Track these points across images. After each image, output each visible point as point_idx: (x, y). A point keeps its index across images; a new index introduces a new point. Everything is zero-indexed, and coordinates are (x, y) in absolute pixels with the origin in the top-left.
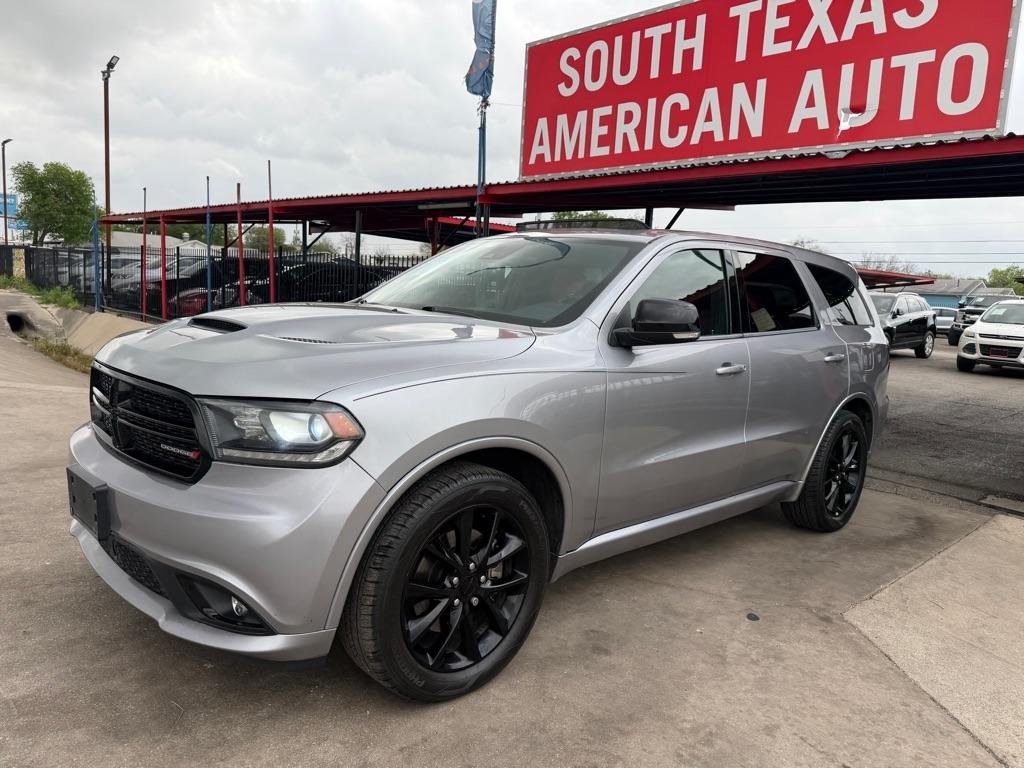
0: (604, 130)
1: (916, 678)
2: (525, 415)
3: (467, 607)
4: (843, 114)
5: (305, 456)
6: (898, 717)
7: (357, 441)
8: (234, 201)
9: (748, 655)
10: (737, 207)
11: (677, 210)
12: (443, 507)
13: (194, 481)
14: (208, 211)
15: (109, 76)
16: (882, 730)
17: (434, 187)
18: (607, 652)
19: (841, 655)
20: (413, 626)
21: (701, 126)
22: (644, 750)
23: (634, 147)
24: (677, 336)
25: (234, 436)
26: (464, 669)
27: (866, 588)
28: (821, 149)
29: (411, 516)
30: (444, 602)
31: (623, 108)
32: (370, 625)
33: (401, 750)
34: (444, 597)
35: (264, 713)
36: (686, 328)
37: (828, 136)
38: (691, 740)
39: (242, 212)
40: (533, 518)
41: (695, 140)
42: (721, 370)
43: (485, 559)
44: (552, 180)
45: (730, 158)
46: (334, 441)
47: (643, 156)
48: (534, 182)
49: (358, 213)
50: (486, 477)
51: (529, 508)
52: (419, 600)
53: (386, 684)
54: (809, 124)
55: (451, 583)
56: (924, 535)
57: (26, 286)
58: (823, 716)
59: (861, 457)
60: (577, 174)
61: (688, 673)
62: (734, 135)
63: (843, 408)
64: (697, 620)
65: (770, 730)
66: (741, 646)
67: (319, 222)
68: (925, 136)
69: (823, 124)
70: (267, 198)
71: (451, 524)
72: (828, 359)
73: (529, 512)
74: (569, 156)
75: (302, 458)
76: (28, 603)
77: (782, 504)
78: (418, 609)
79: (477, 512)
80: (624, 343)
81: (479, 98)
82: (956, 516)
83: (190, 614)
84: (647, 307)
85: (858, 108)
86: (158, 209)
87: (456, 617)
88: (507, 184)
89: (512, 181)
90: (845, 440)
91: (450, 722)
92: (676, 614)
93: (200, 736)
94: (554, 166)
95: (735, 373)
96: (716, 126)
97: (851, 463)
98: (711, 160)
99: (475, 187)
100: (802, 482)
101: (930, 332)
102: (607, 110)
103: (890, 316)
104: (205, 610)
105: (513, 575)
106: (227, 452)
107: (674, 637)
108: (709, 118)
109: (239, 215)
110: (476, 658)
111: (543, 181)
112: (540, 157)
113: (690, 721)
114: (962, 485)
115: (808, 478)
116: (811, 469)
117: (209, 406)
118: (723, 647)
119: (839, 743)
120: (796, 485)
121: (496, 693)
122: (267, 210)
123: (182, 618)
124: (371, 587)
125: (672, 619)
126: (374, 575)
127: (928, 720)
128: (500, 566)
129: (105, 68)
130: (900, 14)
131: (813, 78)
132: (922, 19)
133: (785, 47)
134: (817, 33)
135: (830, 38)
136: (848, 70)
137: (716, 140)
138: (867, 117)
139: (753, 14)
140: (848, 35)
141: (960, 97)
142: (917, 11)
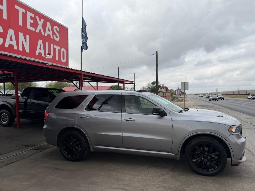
41: (7, 45)
69: (43, 55)
96: (14, 43)
130: (55, 36)
131: (40, 42)
132: (58, 39)
133: (33, 29)
134: (40, 30)
135: (43, 33)
136: (47, 44)
137: (15, 49)
138: (50, 57)
139: (23, 13)
140: (46, 35)
141: (64, 59)
142: (57, 37)
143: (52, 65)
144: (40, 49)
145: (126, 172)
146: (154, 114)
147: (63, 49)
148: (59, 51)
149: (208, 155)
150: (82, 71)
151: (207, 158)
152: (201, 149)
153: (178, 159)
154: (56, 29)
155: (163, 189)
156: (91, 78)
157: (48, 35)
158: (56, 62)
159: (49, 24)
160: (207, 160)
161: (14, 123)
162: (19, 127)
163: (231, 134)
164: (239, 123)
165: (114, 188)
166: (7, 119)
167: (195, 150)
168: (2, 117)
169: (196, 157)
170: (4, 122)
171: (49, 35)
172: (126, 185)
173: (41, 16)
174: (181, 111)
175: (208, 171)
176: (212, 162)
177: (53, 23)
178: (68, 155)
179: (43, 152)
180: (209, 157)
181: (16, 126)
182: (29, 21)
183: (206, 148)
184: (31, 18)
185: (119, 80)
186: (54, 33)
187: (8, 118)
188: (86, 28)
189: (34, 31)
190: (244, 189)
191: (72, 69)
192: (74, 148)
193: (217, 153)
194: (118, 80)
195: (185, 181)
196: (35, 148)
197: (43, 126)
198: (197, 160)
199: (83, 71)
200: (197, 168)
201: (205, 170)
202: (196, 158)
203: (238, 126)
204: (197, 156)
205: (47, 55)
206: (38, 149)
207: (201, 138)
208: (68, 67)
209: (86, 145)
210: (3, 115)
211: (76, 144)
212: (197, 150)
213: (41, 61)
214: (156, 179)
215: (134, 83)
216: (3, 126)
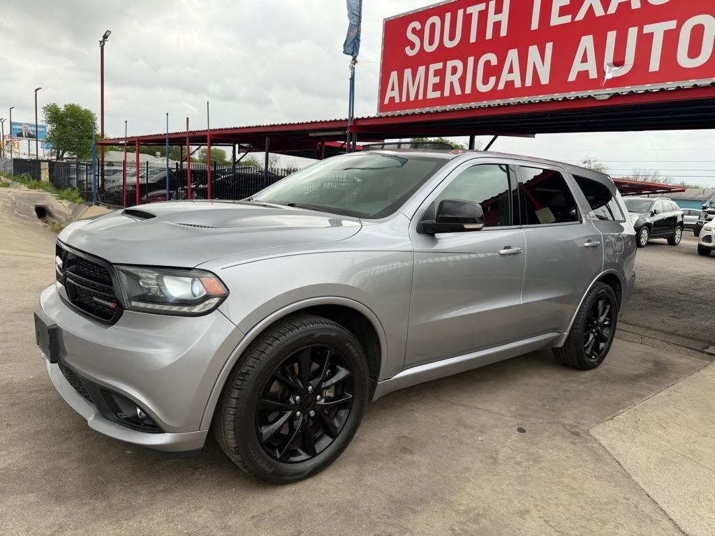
0: (437, 80)
1: (637, 479)
2: (354, 282)
3: (306, 416)
4: (608, 68)
5: (186, 308)
6: (620, 507)
7: (223, 298)
8: (185, 130)
9: (514, 458)
10: (537, 135)
11: (493, 137)
12: (287, 346)
13: (113, 323)
14: (167, 137)
15: (104, 44)
16: (607, 517)
17: (319, 120)
18: (411, 452)
19: (585, 461)
20: (266, 431)
21: (505, 76)
22: (428, 525)
23: (458, 91)
24: (467, 226)
25: (140, 292)
26: (302, 461)
27: (608, 411)
28: (591, 93)
29: (264, 352)
30: (289, 414)
31: (450, 64)
32: (232, 428)
33: (253, 517)
34: (290, 410)
35: (161, 487)
36: (473, 221)
37: (596, 84)
38: (463, 519)
39: (190, 138)
40: (356, 355)
41: (501, 86)
42: (503, 252)
43: (320, 384)
44: (400, 115)
45: (525, 99)
46: (207, 297)
47: (464, 98)
48: (387, 117)
49: (267, 138)
50: (321, 325)
51: (354, 349)
52: (271, 412)
53: (245, 470)
54: (583, 75)
55: (295, 400)
56: (659, 374)
57: (49, 188)
58: (563, 505)
59: (612, 316)
60: (417, 111)
61: (468, 469)
62: (529, 83)
63: (599, 280)
64: (480, 431)
65: (523, 514)
66: (510, 451)
67: (245, 145)
68: (668, 83)
69: (593, 74)
70: (206, 128)
71: (296, 358)
72: (587, 244)
73: (353, 351)
74: (412, 98)
75: (185, 309)
76: (13, 404)
77: (553, 349)
78: (271, 418)
79: (314, 350)
80: (428, 231)
81: (350, 58)
82: (684, 361)
83: (108, 416)
84: (446, 206)
85: (618, 63)
86: (135, 135)
87: (298, 424)
88: (369, 118)
89: (372, 116)
90: (601, 303)
91: (290, 499)
92: (466, 426)
93: (114, 501)
94: (401, 106)
95: (514, 254)
96: (516, 77)
97: (605, 321)
98: (512, 101)
99: (346, 120)
100: (566, 333)
101: (679, 227)
102: (439, 66)
103: (649, 215)
104: (119, 414)
105: (343, 395)
106: (134, 304)
107: (461, 443)
108: (511, 71)
109: (188, 140)
110: (313, 454)
111: (393, 116)
112: (392, 99)
113: (464, 505)
114: (691, 338)
115: (570, 331)
116: (573, 323)
117: (123, 271)
118: (496, 451)
119: (572, 525)
120: (563, 335)
121: (326, 480)
122: (206, 136)
123: (104, 419)
124: (233, 402)
125: (463, 430)
126: (236, 393)
127: (642, 511)
128: (333, 389)
129: (102, 39)
131: (586, 42)
135: (599, 12)
136: (612, 35)
137: (516, 86)
138: (625, 69)
140: (612, 10)
141: (694, 55)
144: (584, 60)
147: (695, 21)
157: (620, 4)
182: (558, 5)
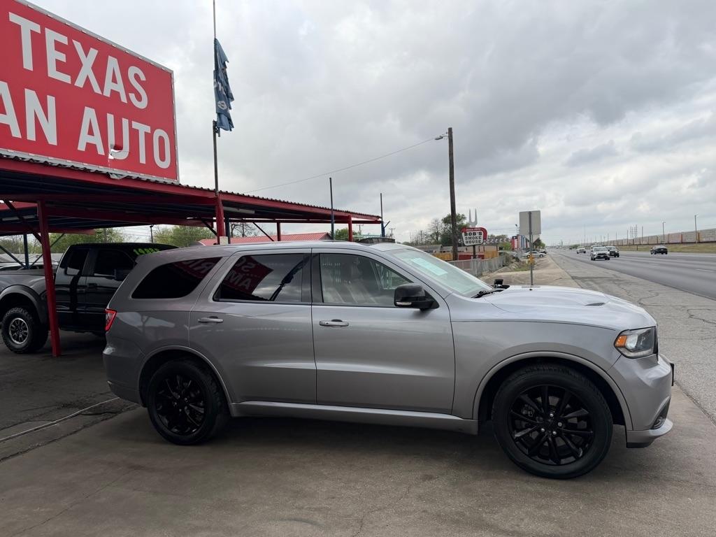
62: (31, 136)
69: (101, 151)
85: (118, 147)
96: (11, 122)
108: (3, 111)
130: (132, 96)
131: (90, 115)
132: (142, 105)
133: (66, 79)
134: (88, 80)
135: (97, 89)
136: (110, 118)
137: (13, 135)
138: (123, 155)
139: (33, 33)
140: (107, 93)
141: (163, 158)
142: (139, 98)
143: (128, 178)
144: (91, 132)
145: (326, 473)
146: (398, 303)
147: (159, 133)
148: (149, 137)
149: (557, 419)
150: (221, 192)
151: (554, 427)
152: (537, 403)
153: (474, 431)
154: (137, 77)
155: (421, 518)
156: (253, 212)
157: (112, 91)
158: (140, 168)
159: (113, 63)
160: (554, 432)
161: (47, 345)
162: (59, 355)
163: (622, 354)
164: (650, 322)
165: (282, 520)
166: (26, 334)
167: (519, 404)
168: (12, 327)
169: (524, 424)
170: (18, 343)
171: (115, 94)
172: (316, 509)
173: (90, 41)
174: (481, 295)
175: (559, 464)
176: (570, 438)
177: (127, 59)
178: (170, 427)
179: (111, 420)
180: (560, 424)
181: (50, 350)
182: (53, 56)
183: (550, 398)
184: (59, 46)
185: (335, 213)
186: (129, 88)
187: (27, 331)
188: (227, 70)
189: (70, 83)
190: (658, 515)
191: (187, 187)
192: (186, 408)
193: (584, 412)
194: (330, 213)
195: (488, 495)
196: (88, 410)
197: (104, 349)
198: (528, 434)
199: (224, 190)
200: (528, 456)
201: (550, 461)
202: (524, 427)
203: (645, 331)
204: (525, 421)
205: (113, 150)
206: (97, 412)
207: (535, 368)
208: (178, 181)
209: (218, 399)
210: (14, 324)
211: (193, 395)
212: (526, 406)
213: (93, 168)
214: (406, 490)
215: (380, 220)
216: (16, 352)
